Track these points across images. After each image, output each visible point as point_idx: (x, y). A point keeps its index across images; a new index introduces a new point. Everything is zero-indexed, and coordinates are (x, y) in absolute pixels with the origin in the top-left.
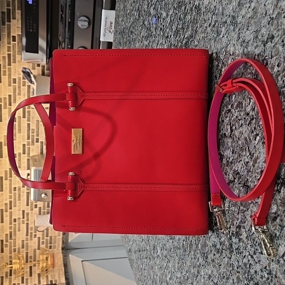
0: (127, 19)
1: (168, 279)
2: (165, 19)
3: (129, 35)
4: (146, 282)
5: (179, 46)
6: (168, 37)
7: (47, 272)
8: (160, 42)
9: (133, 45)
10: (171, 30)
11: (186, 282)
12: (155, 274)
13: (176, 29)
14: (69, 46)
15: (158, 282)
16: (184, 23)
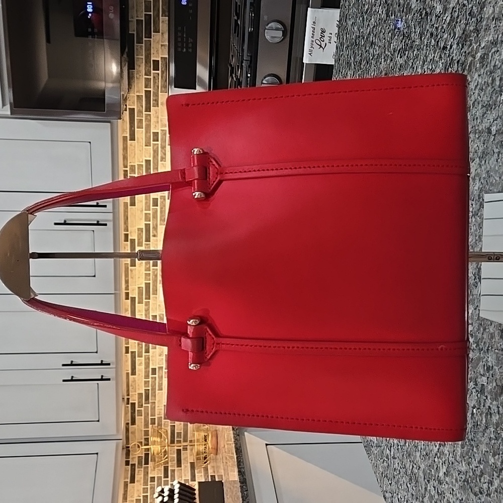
0: (363, 21)
1: (441, 474)
2: (439, 17)
3: (368, 48)
4: (396, 479)
5: (469, 62)
6: (447, 48)
7: (205, 461)
8: (430, 57)
9: (375, 66)
10: (452, 35)
11: (478, 480)
12: (415, 466)
13: (463, 33)
14: (249, 75)
15: (421, 480)
16: (479, 20)
